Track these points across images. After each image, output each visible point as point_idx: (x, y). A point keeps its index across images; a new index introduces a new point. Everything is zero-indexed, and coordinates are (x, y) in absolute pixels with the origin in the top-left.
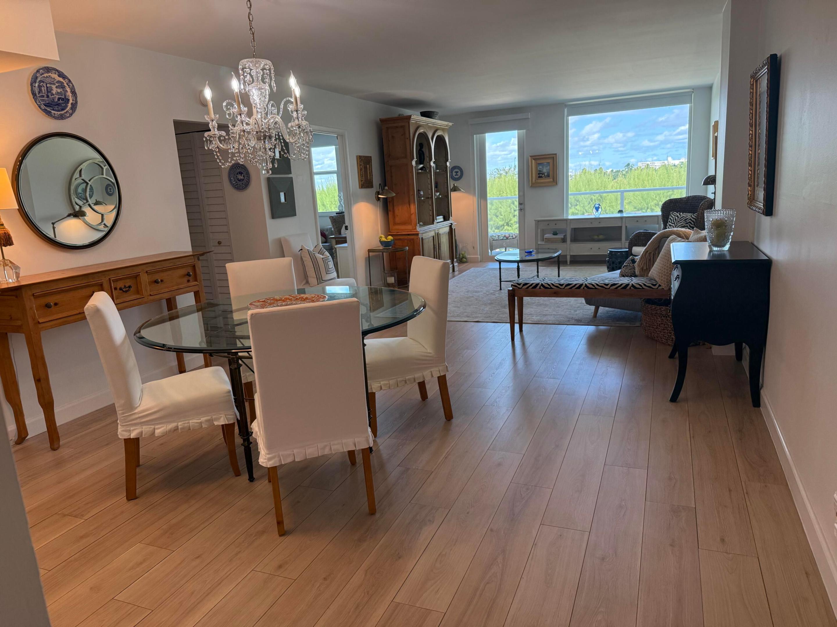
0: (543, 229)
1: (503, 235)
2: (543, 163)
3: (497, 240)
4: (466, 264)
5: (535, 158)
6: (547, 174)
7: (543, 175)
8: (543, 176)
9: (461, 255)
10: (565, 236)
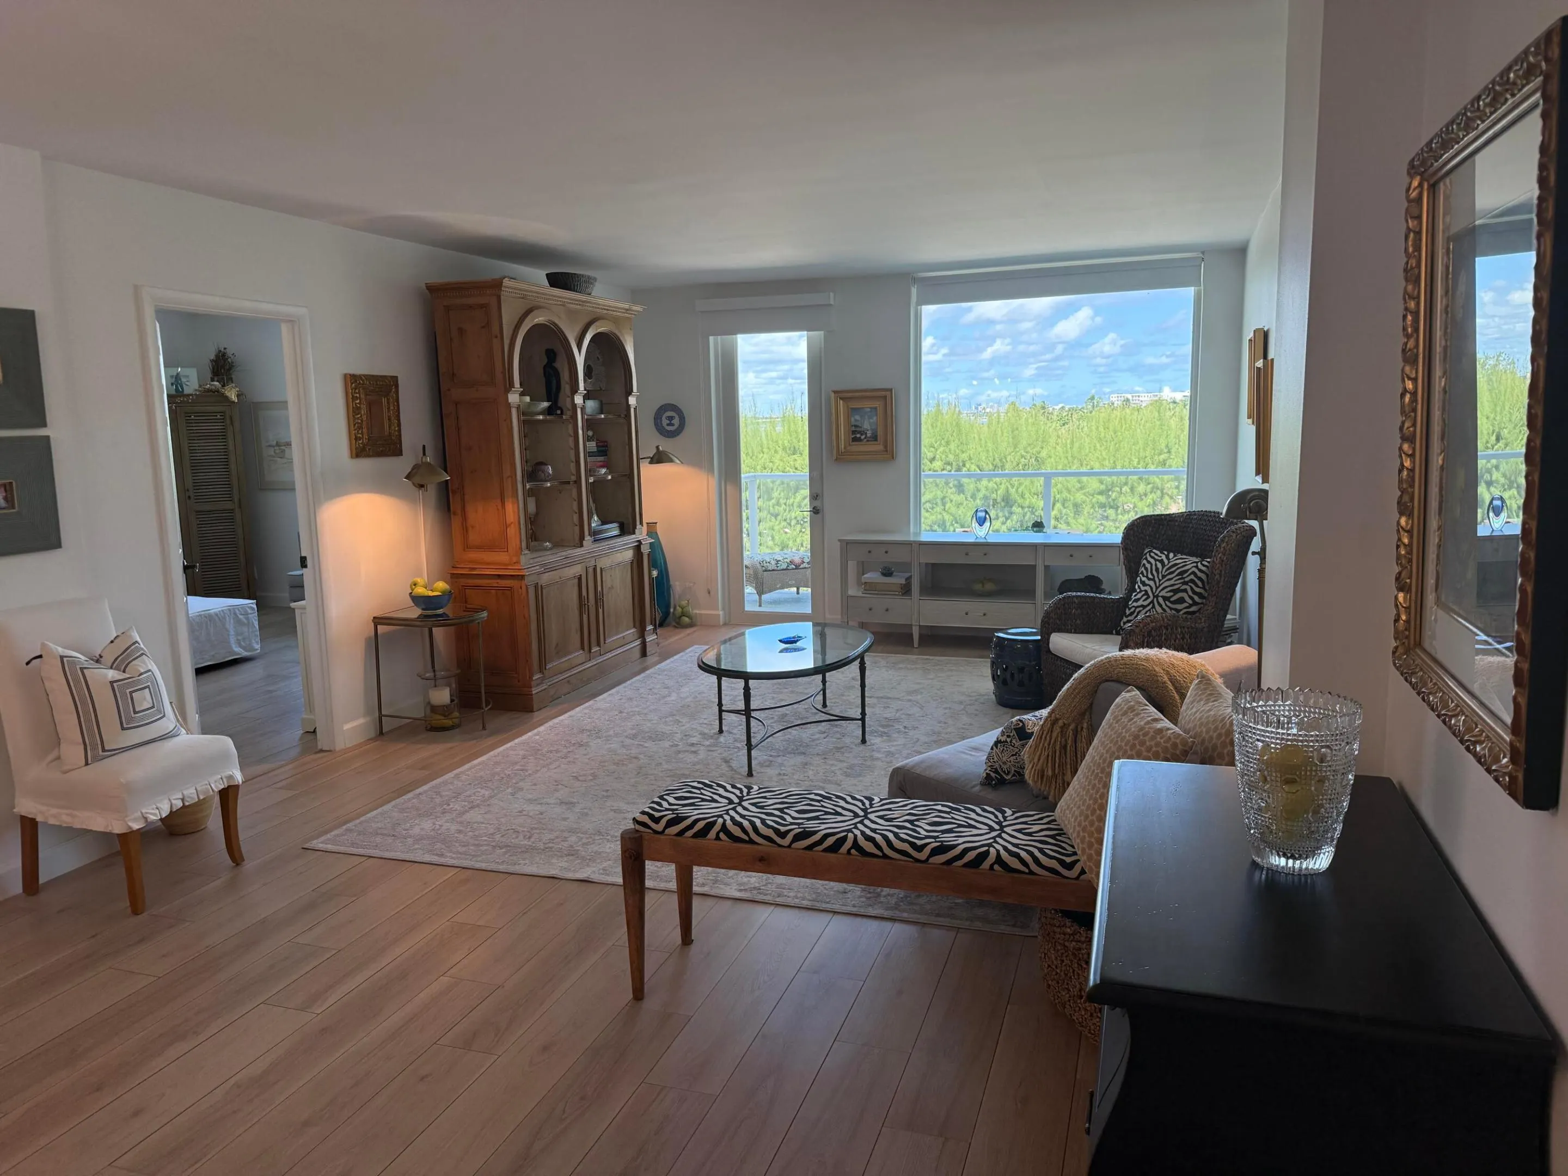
0: (863, 562)
1: (788, 561)
2: (863, 408)
3: (773, 570)
4: (689, 631)
5: (844, 396)
7: (862, 435)
8: (863, 437)
9: (678, 608)
10: (909, 579)
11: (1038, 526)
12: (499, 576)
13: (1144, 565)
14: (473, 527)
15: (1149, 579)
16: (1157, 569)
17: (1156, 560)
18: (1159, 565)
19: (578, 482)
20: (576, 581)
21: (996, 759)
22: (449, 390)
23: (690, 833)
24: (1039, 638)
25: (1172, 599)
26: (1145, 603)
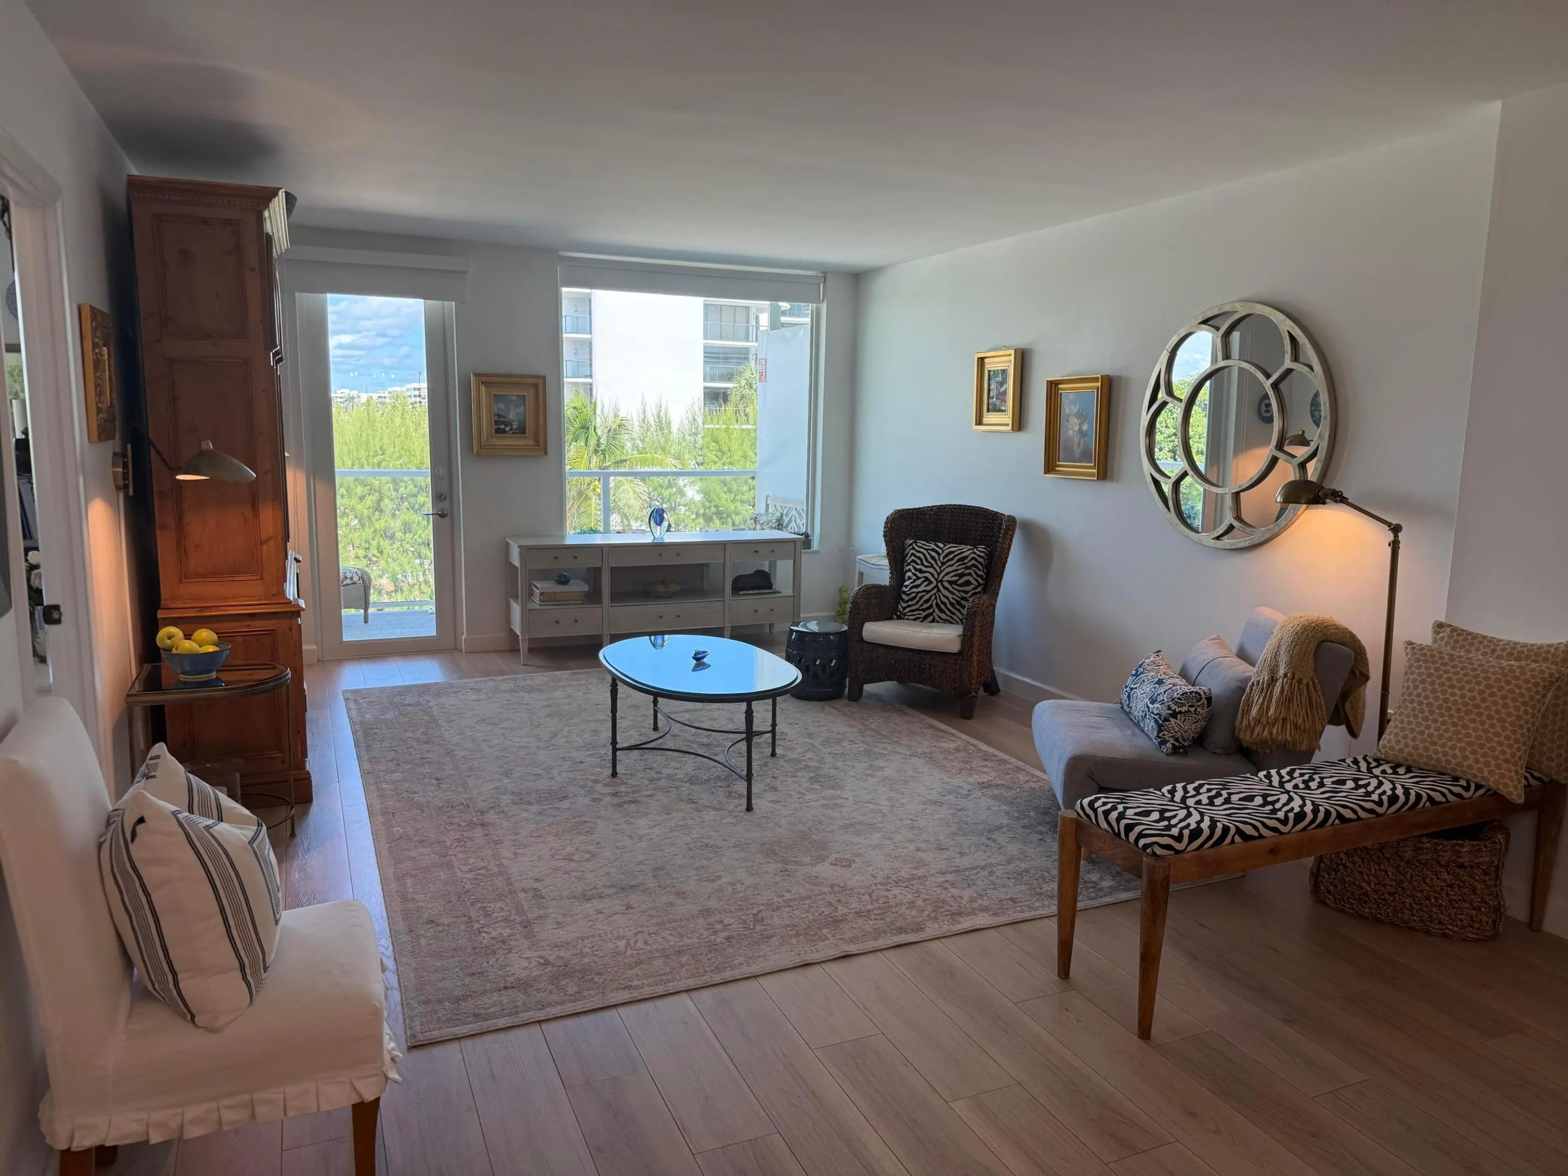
2: (508, 396)
5: (488, 380)
6: (519, 425)
7: (506, 426)
8: (507, 429)
10: (595, 585)
15: (926, 567)
22: (159, 341)
24: (848, 629)
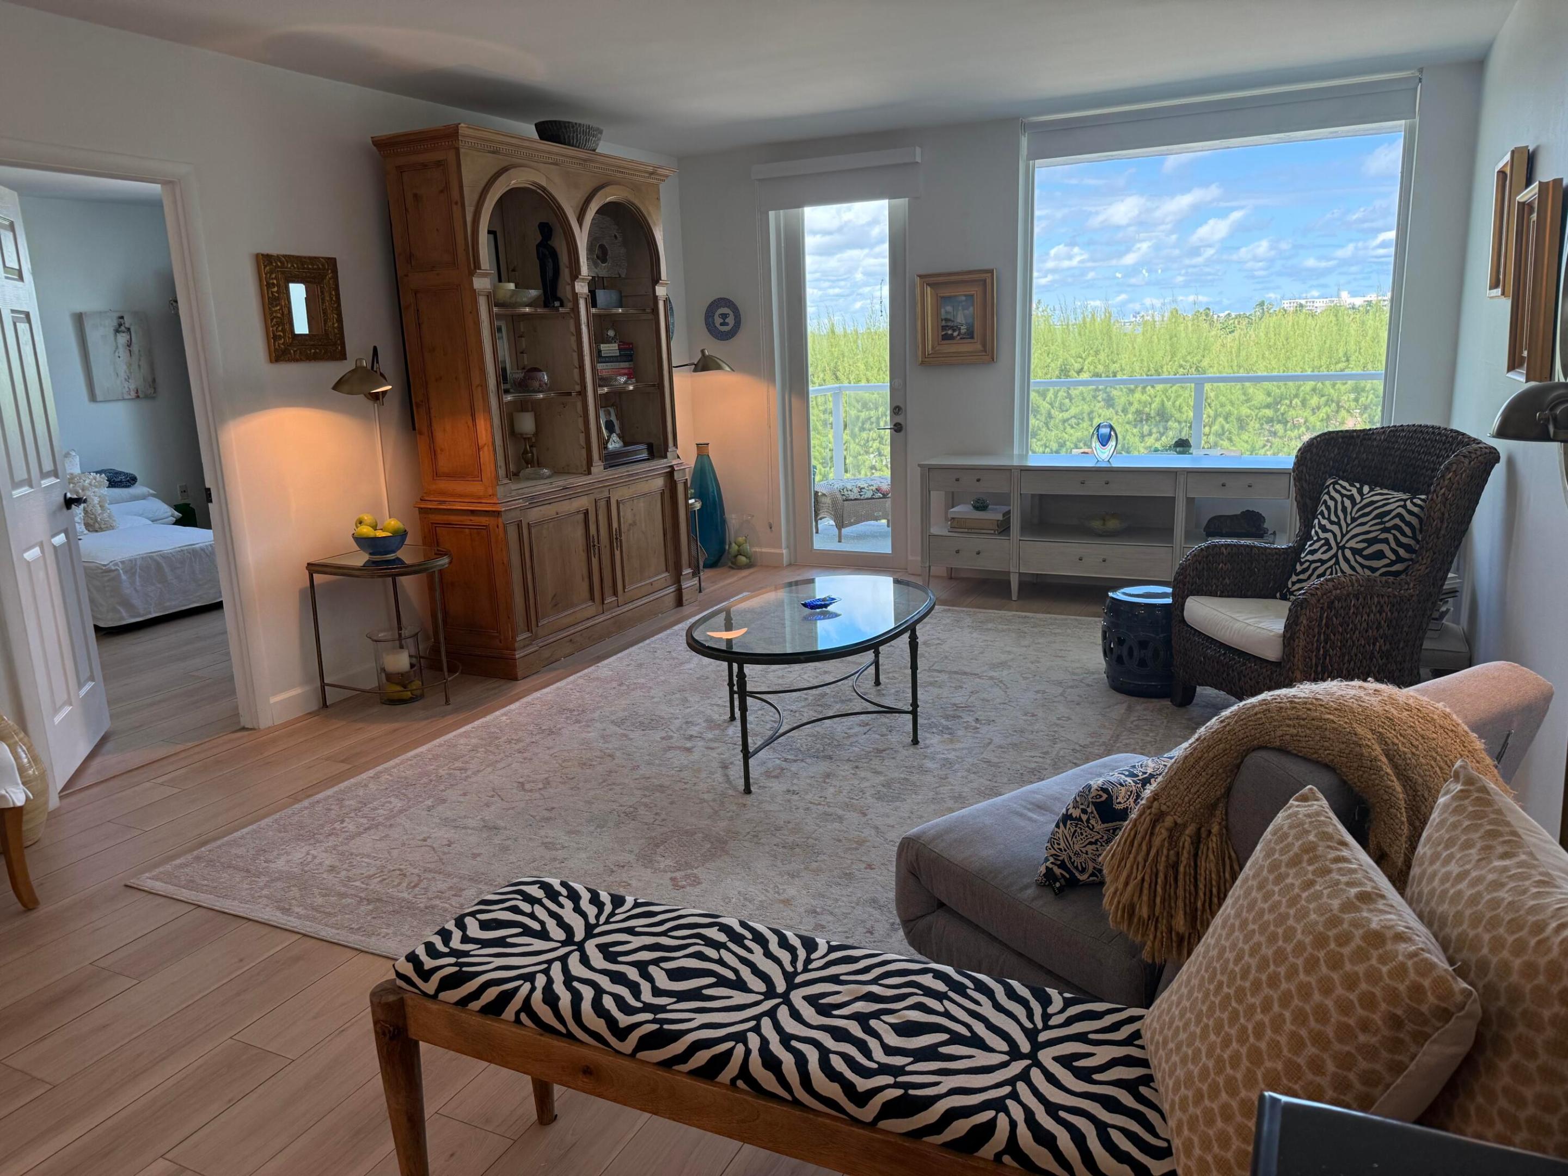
0: (953, 493)
1: (874, 488)
2: (956, 296)
3: (856, 499)
5: (933, 281)
6: (967, 329)
7: (954, 331)
8: (955, 334)
9: (734, 545)
10: (1007, 514)
11: (1182, 445)
12: (473, 512)
13: (1325, 502)
14: (442, 450)
15: (1332, 523)
16: (1344, 509)
17: (1343, 496)
18: (1348, 503)
19: (582, 393)
20: (581, 516)
21: (1062, 846)
22: (407, 276)
23: (476, 1005)
24: (1169, 601)
25: (1365, 553)
26: (1325, 557)
